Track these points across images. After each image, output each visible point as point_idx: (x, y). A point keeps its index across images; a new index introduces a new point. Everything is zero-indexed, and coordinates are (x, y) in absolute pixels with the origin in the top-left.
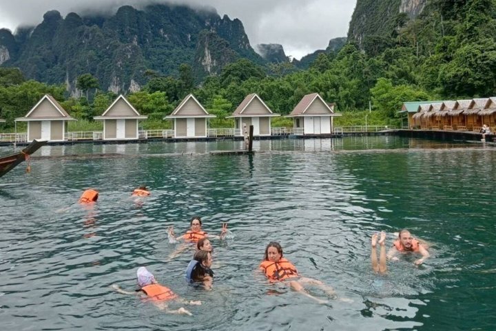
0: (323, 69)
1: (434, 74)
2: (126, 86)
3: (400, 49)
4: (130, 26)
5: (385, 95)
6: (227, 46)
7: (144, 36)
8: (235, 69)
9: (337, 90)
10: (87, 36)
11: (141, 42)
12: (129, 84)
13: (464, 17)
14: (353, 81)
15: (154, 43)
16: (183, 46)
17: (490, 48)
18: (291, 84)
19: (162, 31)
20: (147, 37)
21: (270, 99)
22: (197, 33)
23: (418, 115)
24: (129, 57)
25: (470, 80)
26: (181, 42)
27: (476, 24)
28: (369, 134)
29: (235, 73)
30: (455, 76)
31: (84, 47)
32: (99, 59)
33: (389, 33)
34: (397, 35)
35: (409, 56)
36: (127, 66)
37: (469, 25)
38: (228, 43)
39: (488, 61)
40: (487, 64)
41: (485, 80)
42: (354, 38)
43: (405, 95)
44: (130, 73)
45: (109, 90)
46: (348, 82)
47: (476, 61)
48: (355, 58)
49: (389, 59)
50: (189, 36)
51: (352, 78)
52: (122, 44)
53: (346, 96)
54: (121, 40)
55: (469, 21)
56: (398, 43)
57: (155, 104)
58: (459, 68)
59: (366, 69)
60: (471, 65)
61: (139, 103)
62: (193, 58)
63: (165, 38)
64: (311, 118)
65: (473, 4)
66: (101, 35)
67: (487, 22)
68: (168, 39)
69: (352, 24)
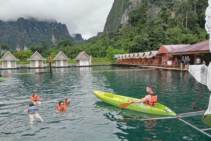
0: (93, 43)
1: (127, 45)
2: (22, 48)
3: (119, 36)
4: (23, 25)
5: (111, 52)
6: (61, 34)
7: (29, 29)
8: (63, 42)
9: (98, 51)
10: (6, 29)
11: (27, 32)
12: (24, 47)
13: (137, 25)
14: (104, 48)
15: (33, 32)
16: (44, 34)
17: (145, 36)
18: (83, 48)
19: (35, 27)
20: (30, 30)
21: (75, 54)
22: (49, 28)
23: (118, 59)
24: (23, 37)
25: (138, 47)
26: (43, 32)
27: (141, 28)
28: (103, 65)
29: (63, 44)
30: (133, 46)
31: (5, 33)
32: (11, 38)
33: (116, 31)
34: (119, 31)
35: (122, 39)
36: (23, 41)
37: (138, 28)
38: (61, 33)
39: (144, 41)
40: (143, 42)
41: (142, 47)
42: (105, 32)
43: (117, 52)
44: (24, 43)
45: (16, 49)
46: (102, 48)
47: (140, 41)
48: (105, 39)
49: (116, 40)
50: (46, 30)
51: (103, 46)
52: (20, 32)
53: (101, 53)
54: (19, 31)
55: (139, 27)
56: (119, 34)
57: (27, 55)
58: (135, 43)
59: (108, 43)
60: (138, 42)
61: (21, 54)
62: (48, 38)
63: (37, 30)
64: (82, 60)
65: (140, 21)
66: (12, 29)
67: (145, 27)
68: (38, 31)
69: (105, 27)
